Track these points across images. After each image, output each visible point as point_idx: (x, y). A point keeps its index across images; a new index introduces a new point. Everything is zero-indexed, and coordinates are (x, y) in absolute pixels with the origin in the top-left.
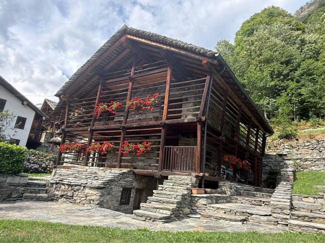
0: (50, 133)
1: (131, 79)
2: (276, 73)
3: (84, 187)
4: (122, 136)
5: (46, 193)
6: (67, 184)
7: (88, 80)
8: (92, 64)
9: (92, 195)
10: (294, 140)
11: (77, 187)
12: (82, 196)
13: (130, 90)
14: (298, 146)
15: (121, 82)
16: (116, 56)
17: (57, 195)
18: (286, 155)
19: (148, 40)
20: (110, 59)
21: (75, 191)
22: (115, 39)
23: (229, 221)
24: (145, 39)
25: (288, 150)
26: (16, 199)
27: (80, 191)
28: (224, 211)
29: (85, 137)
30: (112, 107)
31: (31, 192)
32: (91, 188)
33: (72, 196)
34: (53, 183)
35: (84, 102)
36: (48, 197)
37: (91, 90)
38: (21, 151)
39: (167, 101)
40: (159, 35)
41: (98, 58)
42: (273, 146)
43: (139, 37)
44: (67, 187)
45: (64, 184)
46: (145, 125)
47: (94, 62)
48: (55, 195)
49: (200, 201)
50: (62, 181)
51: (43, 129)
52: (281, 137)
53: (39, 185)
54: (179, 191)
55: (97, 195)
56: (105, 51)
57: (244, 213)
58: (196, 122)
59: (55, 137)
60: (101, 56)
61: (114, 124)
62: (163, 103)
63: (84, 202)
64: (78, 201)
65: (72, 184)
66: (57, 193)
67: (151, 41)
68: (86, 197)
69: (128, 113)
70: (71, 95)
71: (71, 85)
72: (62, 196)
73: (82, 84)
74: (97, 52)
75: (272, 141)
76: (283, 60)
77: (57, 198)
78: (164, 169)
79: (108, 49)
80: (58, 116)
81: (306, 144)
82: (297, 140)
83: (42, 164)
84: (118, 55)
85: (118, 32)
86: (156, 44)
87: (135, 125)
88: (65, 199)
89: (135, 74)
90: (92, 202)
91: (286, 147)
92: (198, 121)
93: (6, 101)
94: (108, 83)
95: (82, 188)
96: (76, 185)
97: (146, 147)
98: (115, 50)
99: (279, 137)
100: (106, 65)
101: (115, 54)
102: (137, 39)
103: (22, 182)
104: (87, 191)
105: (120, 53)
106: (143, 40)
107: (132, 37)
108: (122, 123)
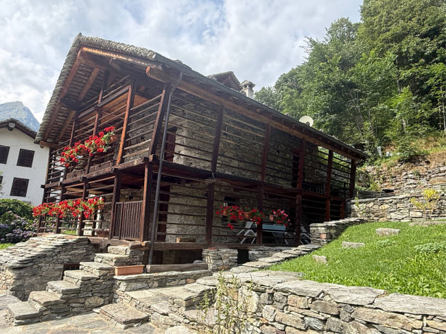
1: (98, 109)
2: (412, 53)
4: (84, 191)
8: (59, 96)
9: (9, 277)
10: (423, 163)
14: (430, 173)
18: (393, 191)
20: (81, 84)
25: (412, 181)
41: (63, 86)
42: (389, 177)
46: (102, 173)
47: (60, 92)
52: (401, 161)
54: (93, 271)
60: (65, 82)
63: (4, 287)
68: (6, 280)
75: (389, 169)
76: (424, 30)
78: (114, 235)
81: (442, 169)
82: (428, 163)
84: (88, 77)
85: (73, 46)
90: (8, 287)
91: (410, 176)
92: (145, 163)
93: (34, 152)
94: (81, 118)
99: (399, 161)
100: (79, 94)
101: (84, 76)
104: (7, 272)
105: (90, 74)
108: (84, 173)
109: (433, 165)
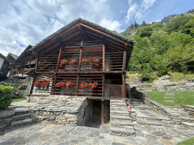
0: (13, 72)
1: (81, 48)
3: (64, 113)
4: (78, 78)
5: (30, 118)
6: (49, 111)
7: (52, 45)
8: (56, 36)
9: (71, 118)
10: (128, 78)
11: (58, 113)
12: (63, 119)
13: (81, 53)
14: (129, 81)
15: (74, 49)
16: (71, 34)
17: (40, 119)
18: (128, 84)
19: (94, 28)
20: (67, 35)
21: (56, 115)
22: (73, 24)
23: (156, 126)
24: (92, 27)
26: (3, 129)
27: (60, 115)
28: (147, 119)
29: (50, 78)
30: (72, 62)
31: (18, 120)
32: (70, 113)
33: (54, 119)
34: (36, 111)
35: (47, 57)
36: (33, 121)
37: (52, 51)
38: (9, 90)
39: (104, 62)
40: (102, 27)
41: (61, 33)
43: (89, 26)
44: (49, 113)
45: (45, 111)
46: (92, 73)
47: (58, 35)
48: (38, 119)
49: (132, 114)
50: (44, 108)
51: (9, 70)
53: (23, 113)
54: (123, 110)
55: (75, 117)
56: (66, 30)
57: (158, 119)
58: (122, 73)
59: (17, 74)
60: (63, 32)
61: (72, 71)
62: (102, 62)
63: (65, 123)
64: (60, 122)
65: (53, 111)
66: (40, 117)
67: (96, 29)
68: (66, 119)
69: (81, 66)
70: (39, 52)
71: (40, 46)
72: (44, 119)
73: (47, 47)
74: (61, 29)
77: (40, 120)
79: (68, 29)
80: (19, 63)
81: (132, 80)
83: (15, 93)
84: (72, 34)
86: (99, 31)
87: (86, 72)
88: (47, 121)
89: (83, 45)
90: (71, 122)
92: (123, 73)
94: (66, 48)
95: (62, 113)
96: (57, 112)
97: (95, 85)
98: (71, 31)
100: (64, 38)
101: (71, 33)
102: (87, 26)
103: (10, 114)
104: (67, 115)
105: (74, 33)
106: (91, 28)
107: (84, 25)
108: (77, 71)
109: (130, 79)
